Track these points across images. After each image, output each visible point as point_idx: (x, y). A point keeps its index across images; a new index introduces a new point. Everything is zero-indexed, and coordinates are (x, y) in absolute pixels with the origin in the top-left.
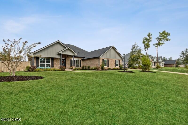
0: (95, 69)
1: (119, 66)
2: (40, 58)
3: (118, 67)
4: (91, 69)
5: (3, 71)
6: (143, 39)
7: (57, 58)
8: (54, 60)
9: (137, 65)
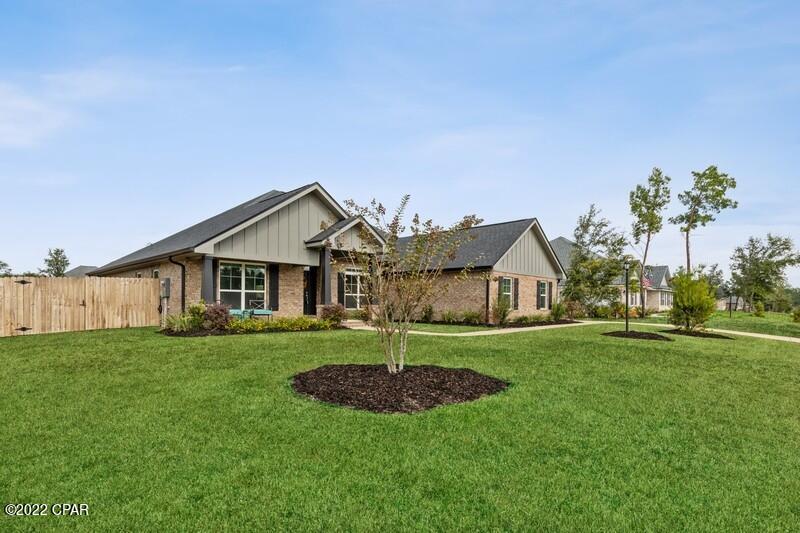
0: (470, 322)
1: (550, 307)
2: (222, 264)
3: (545, 312)
4: (449, 320)
5: (24, 329)
6: (633, 194)
7: (295, 266)
8: (281, 275)
9: (605, 303)
